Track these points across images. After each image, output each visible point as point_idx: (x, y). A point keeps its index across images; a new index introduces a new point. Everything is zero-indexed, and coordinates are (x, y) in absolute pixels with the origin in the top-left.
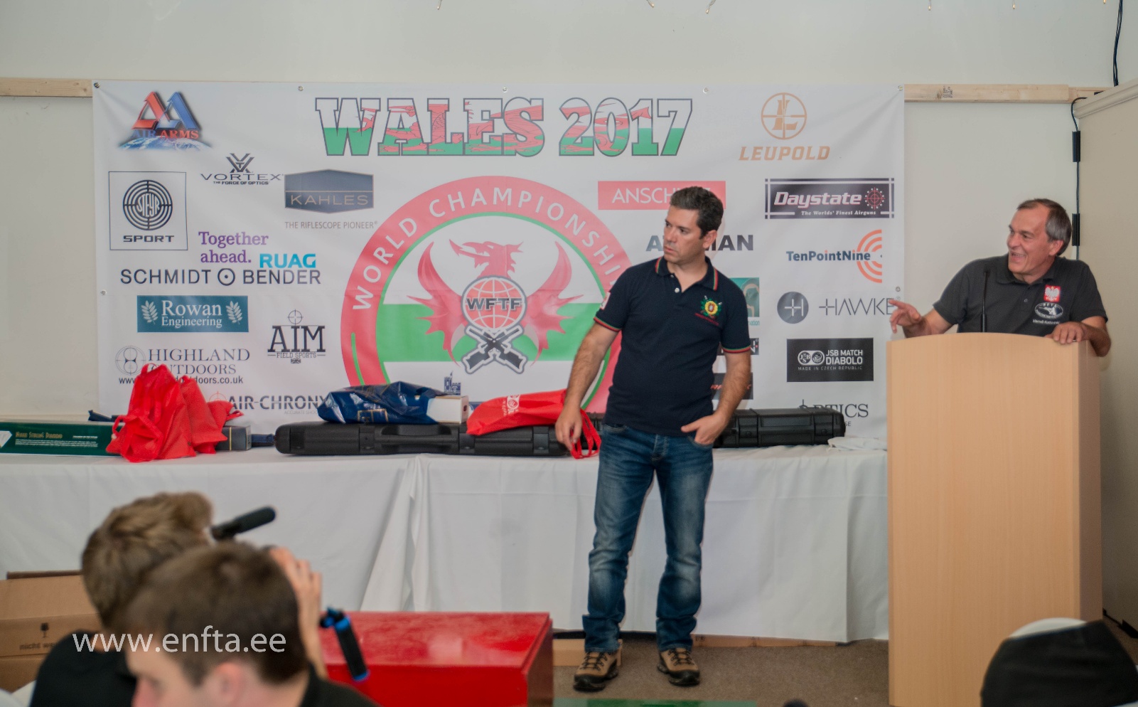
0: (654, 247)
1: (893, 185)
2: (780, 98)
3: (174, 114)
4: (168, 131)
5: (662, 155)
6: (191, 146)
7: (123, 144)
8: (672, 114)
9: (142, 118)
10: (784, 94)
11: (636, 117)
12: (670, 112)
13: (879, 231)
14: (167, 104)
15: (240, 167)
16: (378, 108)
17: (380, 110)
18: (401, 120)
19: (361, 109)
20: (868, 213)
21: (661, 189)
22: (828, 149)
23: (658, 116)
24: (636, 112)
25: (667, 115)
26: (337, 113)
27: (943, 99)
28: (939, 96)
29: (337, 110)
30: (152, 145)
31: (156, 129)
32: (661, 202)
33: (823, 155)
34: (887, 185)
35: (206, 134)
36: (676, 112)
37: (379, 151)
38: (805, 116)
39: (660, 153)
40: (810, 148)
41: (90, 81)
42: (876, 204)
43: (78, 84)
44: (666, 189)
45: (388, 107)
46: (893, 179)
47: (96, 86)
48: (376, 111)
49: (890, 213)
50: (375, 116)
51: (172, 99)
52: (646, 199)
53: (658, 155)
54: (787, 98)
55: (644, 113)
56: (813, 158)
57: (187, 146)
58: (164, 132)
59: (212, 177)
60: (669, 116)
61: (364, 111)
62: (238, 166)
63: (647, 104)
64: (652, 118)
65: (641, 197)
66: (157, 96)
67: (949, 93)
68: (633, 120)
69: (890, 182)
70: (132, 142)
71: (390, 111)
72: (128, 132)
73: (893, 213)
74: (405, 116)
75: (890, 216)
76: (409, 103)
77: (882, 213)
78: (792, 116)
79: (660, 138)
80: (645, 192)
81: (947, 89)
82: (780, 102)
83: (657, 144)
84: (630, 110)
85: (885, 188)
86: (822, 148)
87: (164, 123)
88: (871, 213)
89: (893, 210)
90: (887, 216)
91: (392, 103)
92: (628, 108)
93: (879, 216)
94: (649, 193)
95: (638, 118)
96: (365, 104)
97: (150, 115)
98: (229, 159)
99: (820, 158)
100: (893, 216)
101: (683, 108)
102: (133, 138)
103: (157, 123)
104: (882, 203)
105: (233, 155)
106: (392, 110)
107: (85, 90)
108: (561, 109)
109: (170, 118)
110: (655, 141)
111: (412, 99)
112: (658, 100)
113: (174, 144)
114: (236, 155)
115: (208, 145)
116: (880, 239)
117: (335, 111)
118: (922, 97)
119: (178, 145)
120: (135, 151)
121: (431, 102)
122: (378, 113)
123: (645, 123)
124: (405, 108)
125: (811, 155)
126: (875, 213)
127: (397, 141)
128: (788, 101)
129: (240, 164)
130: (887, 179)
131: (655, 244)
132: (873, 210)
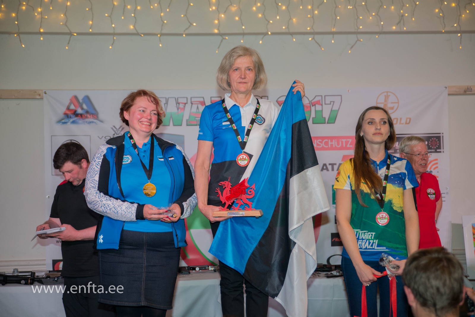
0: (325, 169)
1: (443, 136)
2: (385, 94)
3: (85, 106)
4: (81, 115)
5: (327, 123)
6: (93, 122)
7: (59, 122)
8: (332, 103)
9: (68, 109)
10: (387, 92)
11: (314, 104)
12: (331, 102)
13: (437, 160)
14: (81, 101)
15: (118, 132)
16: (186, 102)
17: (187, 103)
18: (198, 108)
19: (178, 103)
20: (431, 151)
21: (327, 140)
22: (410, 119)
23: (325, 104)
24: (314, 102)
25: (329, 103)
26: (166, 105)
27: (467, 93)
28: (465, 91)
29: (166, 103)
30: (73, 122)
31: (75, 114)
32: (327, 147)
33: (408, 122)
34: (440, 137)
35: (101, 116)
36: (334, 102)
37: (187, 124)
38: (398, 103)
39: (326, 122)
40: (401, 119)
41: (42, 90)
42: (435, 146)
43: (36, 92)
44: (329, 141)
45: (191, 102)
46: (443, 134)
47: (46, 93)
48: (185, 104)
49: (442, 150)
50: (185, 106)
51: (83, 99)
52: (320, 145)
53: (325, 123)
54: (389, 94)
55: (318, 103)
56: (403, 124)
57: (91, 122)
58: (79, 115)
59: (104, 138)
60: (330, 104)
61: (179, 104)
62: (116, 132)
63: (320, 98)
64: (322, 105)
65: (318, 145)
66: (76, 97)
67: (470, 90)
68: (313, 106)
69: (441, 135)
70: (63, 121)
71: (192, 104)
72: (62, 116)
73: (443, 150)
74: (200, 106)
75: (442, 152)
76: (202, 100)
77: (438, 150)
78: (392, 103)
79: (326, 114)
80: (319, 142)
81: (469, 87)
82: (385, 96)
83: (325, 118)
84: (311, 101)
85: (439, 138)
86: (407, 119)
87: (79, 111)
88: (433, 150)
89: (443, 149)
90: (440, 152)
91: (193, 100)
92: (310, 100)
93: (436, 152)
94: (321, 142)
95: (315, 105)
96: (180, 100)
97: (72, 107)
98: (112, 128)
99: (406, 123)
100: (443, 152)
101: (337, 100)
102: (63, 119)
103: (75, 111)
104: (438, 145)
105: (114, 126)
106: (193, 103)
107: (40, 95)
108: (277, 101)
109: (82, 109)
110: (324, 116)
111: (203, 98)
112: (325, 96)
113: (84, 122)
114: (116, 126)
115: (102, 121)
116: (437, 163)
117: (165, 104)
118: (457, 92)
119: (86, 122)
120: (65, 125)
121: (213, 99)
122: (186, 104)
123: (318, 107)
124: (200, 102)
125: (402, 122)
126: (434, 150)
127: (196, 118)
128: (389, 96)
129: (118, 131)
130: (440, 134)
131: (325, 167)
132: (433, 149)
